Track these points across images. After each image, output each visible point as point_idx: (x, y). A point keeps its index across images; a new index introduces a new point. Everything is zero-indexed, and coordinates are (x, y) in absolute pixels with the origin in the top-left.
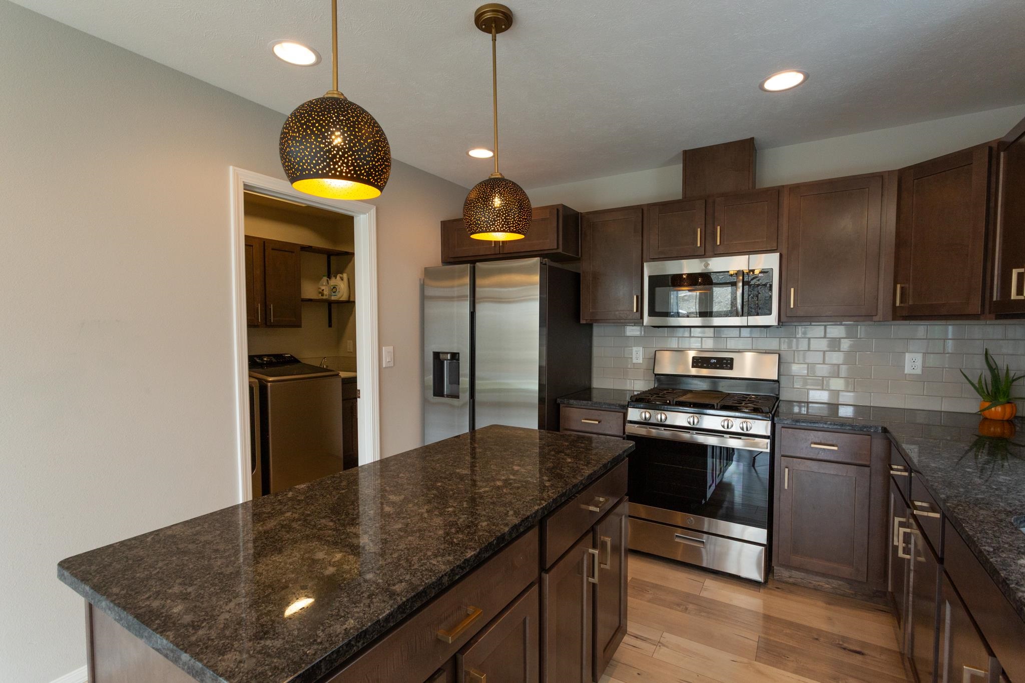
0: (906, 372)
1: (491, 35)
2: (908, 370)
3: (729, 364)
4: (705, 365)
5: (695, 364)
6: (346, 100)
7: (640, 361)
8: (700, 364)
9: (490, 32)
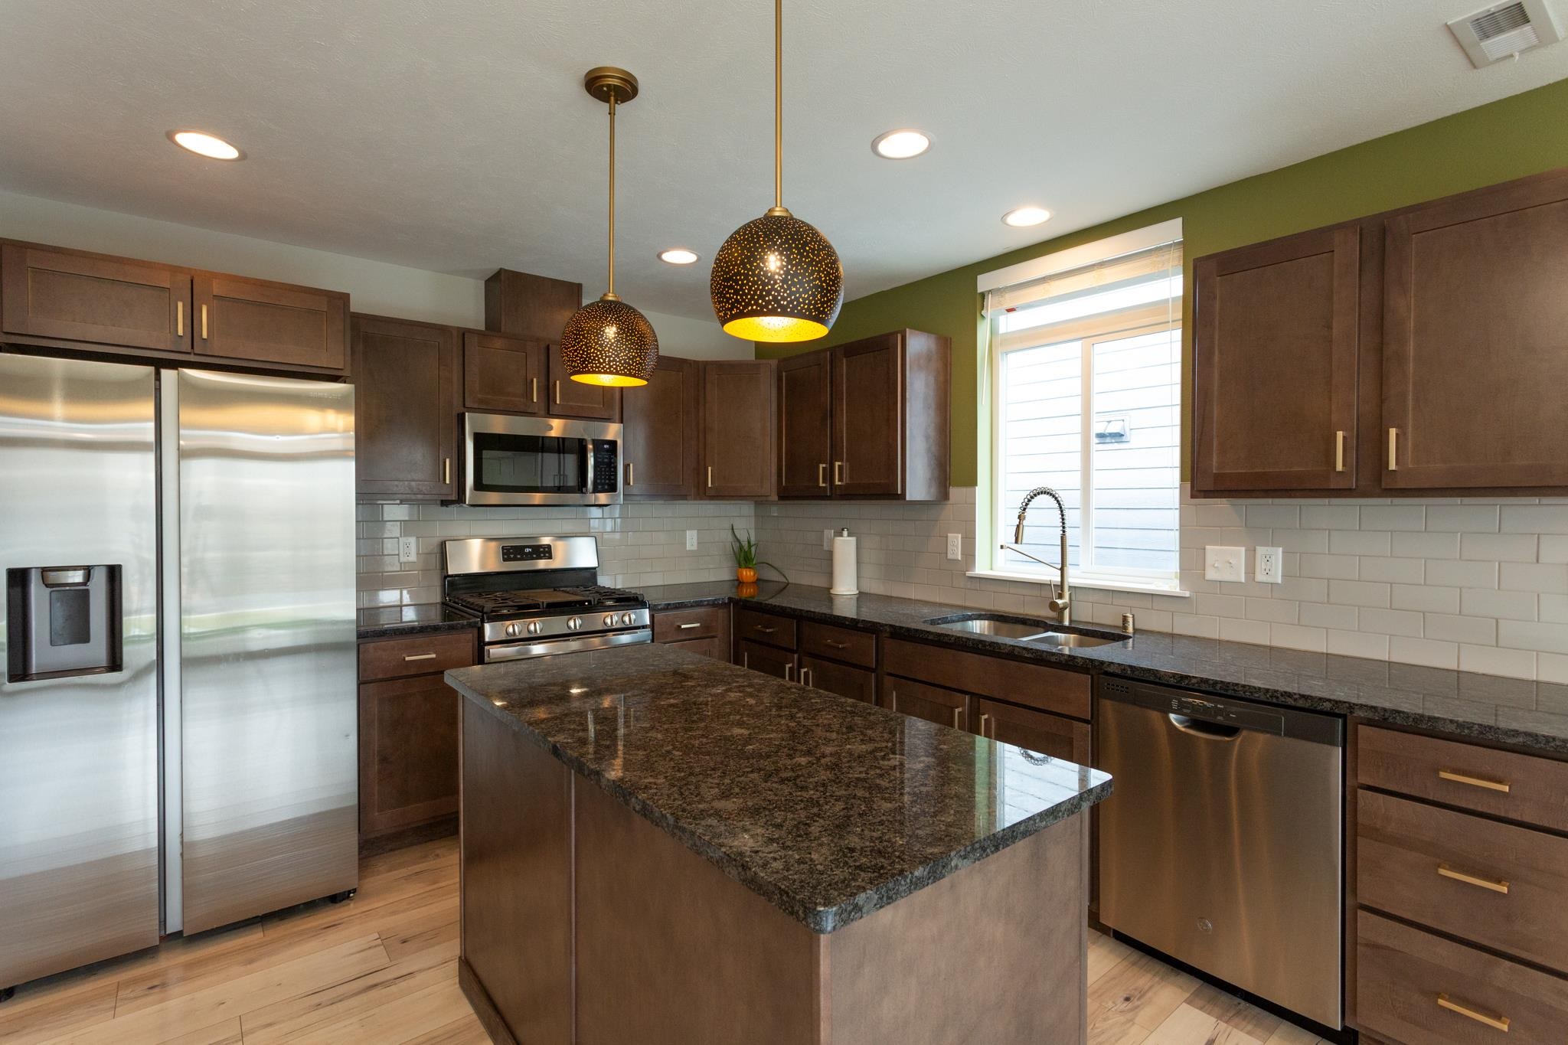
0: (687, 549)
1: (608, 105)
2: (689, 547)
3: (547, 552)
4: (519, 556)
5: (506, 557)
6: (792, 218)
7: (413, 558)
8: (512, 556)
9: (607, 101)
